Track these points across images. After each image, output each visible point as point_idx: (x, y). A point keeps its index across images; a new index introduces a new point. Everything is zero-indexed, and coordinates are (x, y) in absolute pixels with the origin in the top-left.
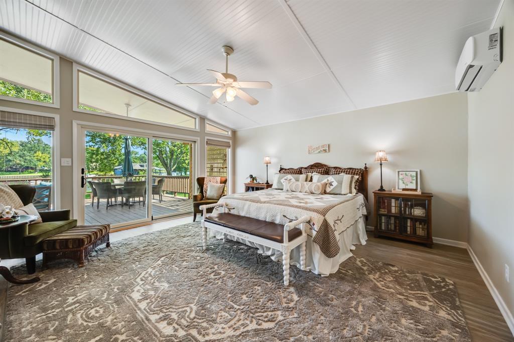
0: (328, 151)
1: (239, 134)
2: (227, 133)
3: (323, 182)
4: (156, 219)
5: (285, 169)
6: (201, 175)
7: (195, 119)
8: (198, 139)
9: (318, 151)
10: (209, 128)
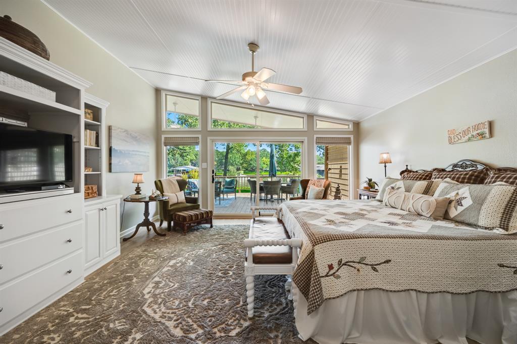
0: (487, 135)
1: (365, 126)
2: (347, 127)
3: (448, 196)
4: (263, 215)
5: (414, 172)
6: (308, 177)
7: (303, 118)
8: (305, 139)
9: (467, 137)
10: (321, 125)
